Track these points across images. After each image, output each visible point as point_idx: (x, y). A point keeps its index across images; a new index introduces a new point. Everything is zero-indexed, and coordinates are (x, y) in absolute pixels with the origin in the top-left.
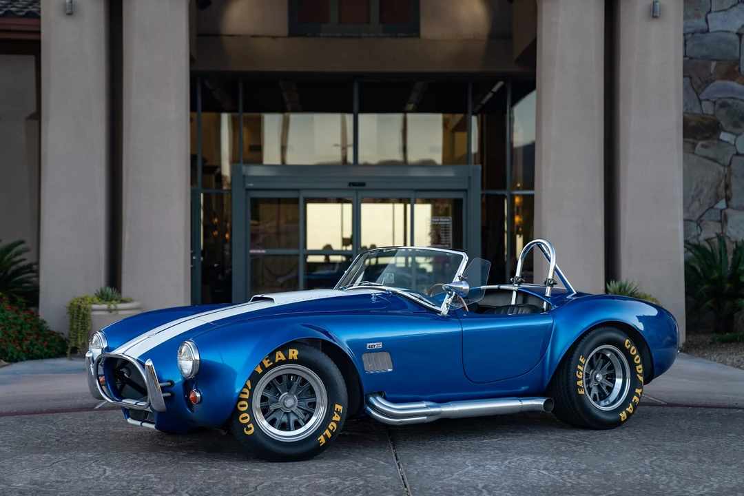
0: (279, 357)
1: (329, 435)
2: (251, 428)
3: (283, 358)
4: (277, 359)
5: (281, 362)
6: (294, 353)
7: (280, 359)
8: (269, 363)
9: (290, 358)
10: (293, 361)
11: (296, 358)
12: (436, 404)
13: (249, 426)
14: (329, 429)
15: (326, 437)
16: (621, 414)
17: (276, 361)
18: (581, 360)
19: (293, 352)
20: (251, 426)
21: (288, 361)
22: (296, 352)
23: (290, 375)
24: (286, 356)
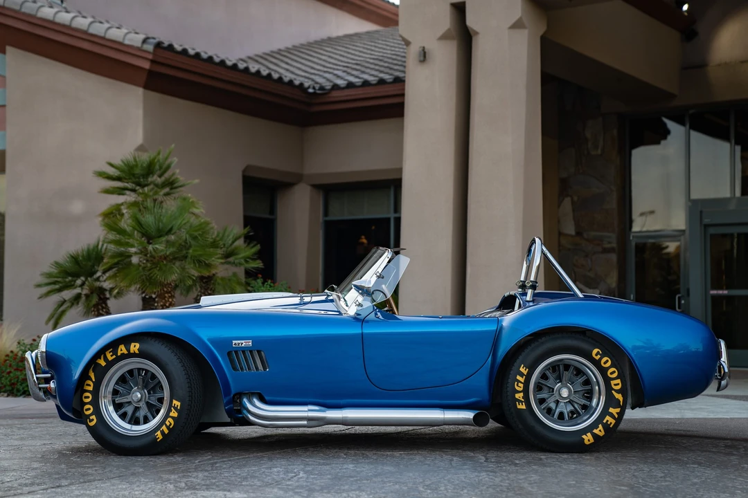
0: (121, 350)
1: (166, 431)
3: (125, 351)
4: (119, 353)
5: (124, 357)
6: (135, 347)
7: (122, 352)
8: (112, 356)
9: (132, 351)
10: (134, 355)
11: (137, 352)
12: (323, 408)
14: (166, 425)
15: (163, 432)
16: (584, 437)
17: (119, 354)
18: (521, 369)
19: (135, 346)
20: (93, 417)
21: (131, 355)
22: (138, 345)
23: (139, 369)
24: (128, 350)
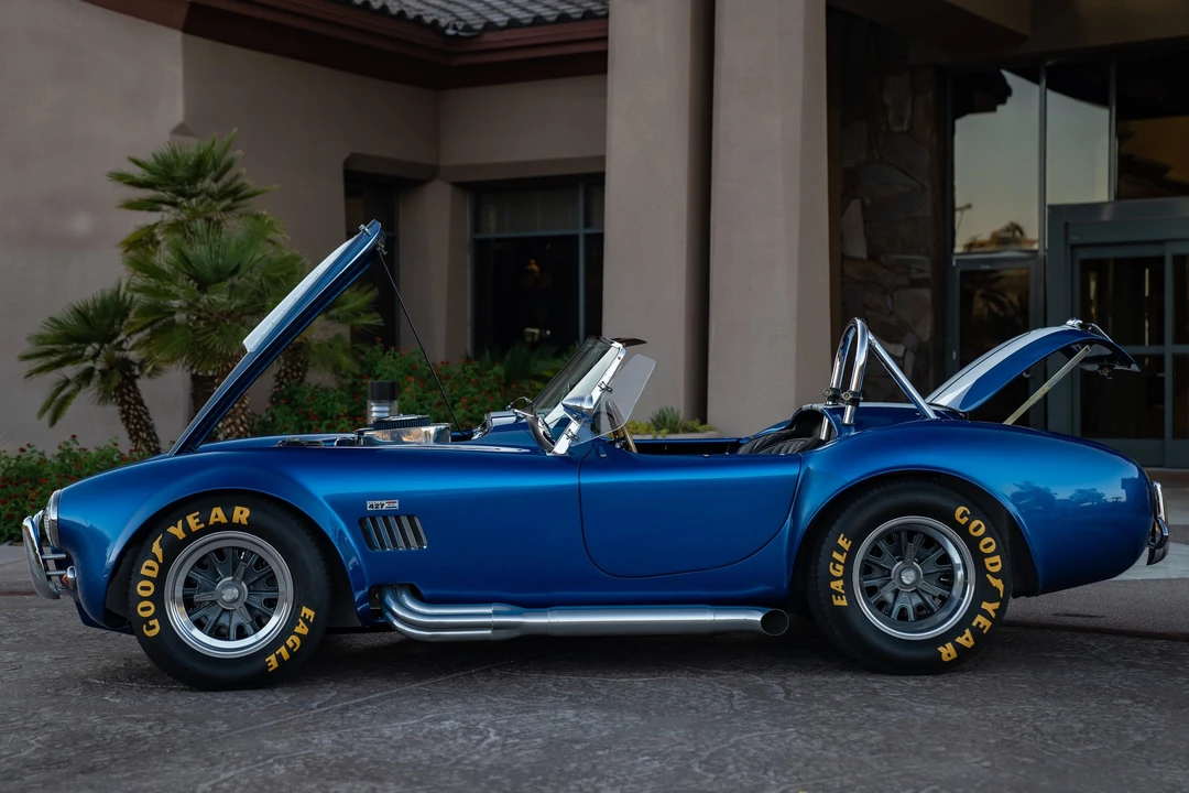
0: (217, 516)
1: (286, 656)
2: (154, 627)
3: (223, 519)
4: (213, 521)
6: (241, 514)
7: (217, 520)
8: (198, 524)
10: (239, 527)
11: (245, 522)
13: (151, 623)
14: (287, 646)
15: (279, 657)
16: (941, 649)
17: (211, 523)
19: (242, 512)
20: (155, 622)
21: (230, 526)
22: (247, 512)
23: (238, 550)
24: (229, 517)
